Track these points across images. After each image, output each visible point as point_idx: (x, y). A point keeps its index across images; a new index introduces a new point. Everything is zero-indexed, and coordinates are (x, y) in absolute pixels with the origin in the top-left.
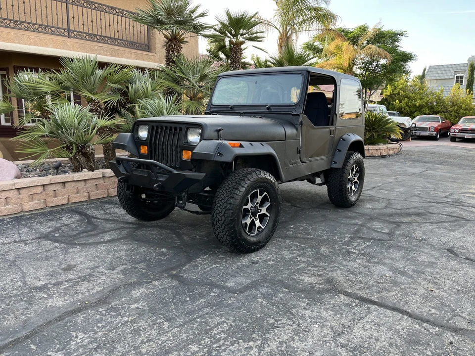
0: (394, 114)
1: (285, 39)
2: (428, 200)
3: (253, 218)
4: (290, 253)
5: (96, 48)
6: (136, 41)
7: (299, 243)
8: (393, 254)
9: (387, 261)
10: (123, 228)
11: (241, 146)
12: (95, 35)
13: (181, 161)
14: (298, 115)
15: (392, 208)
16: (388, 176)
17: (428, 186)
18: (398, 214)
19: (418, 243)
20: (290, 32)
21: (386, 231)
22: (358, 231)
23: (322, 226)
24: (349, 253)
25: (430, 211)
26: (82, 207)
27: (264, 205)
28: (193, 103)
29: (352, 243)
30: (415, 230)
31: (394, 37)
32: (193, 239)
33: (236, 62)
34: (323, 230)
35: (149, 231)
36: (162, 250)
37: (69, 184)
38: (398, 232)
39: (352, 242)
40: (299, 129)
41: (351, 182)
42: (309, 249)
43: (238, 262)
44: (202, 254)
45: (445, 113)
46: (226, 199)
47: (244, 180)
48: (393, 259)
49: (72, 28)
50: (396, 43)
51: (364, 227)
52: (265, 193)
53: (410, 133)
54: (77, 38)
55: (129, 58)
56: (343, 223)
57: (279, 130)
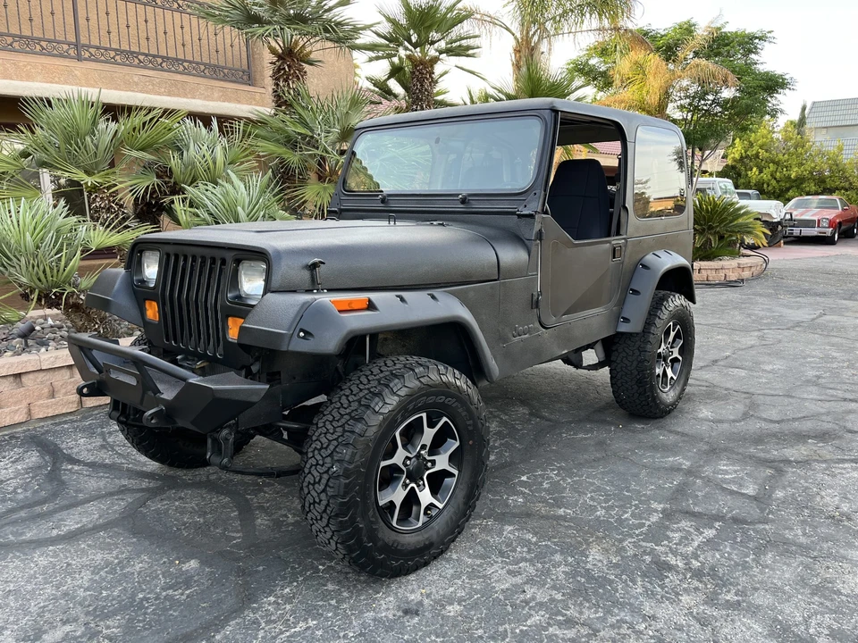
0: (748, 194)
1: (525, 52)
2: (840, 394)
3: (413, 485)
4: (509, 572)
5: (136, 79)
6: (222, 63)
7: (535, 534)
8: (772, 569)
9: (761, 599)
10: (123, 491)
11: (371, 306)
12: (134, 52)
13: (228, 344)
14: (531, 216)
15: (760, 418)
16: (745, 330)
17: (835, 354)
18: (774, 435)
19: (832, 530)
20: (536, 38)
21: (750, 490)
22: (681, 491)
23: (594, 477)
24: (662, 568)
25: (849, 425)
26: (58, 428)
27: (441, 449)
28: (325, 189)
29: (669, 533)
30: (821, 486)
31: (748, 43)
32: (278, 524)
33: (421, 100)
34: (598, 489)
35: (181, 498)
36: (185, 567)
37: (31, 376)
38: (779, 494)
39: (667, 528)
40: (533, 249)
41: (665, 360)
42: (558, 557)
43: (369, 607)
44: (284, 578)
45: (847, 190)
46: (332, 447)
47: (379, 395)
48: (776, 591)
49: (84, 40)
50: (753, 56)
51: (696, 477)
52: (445, 419)
53: (781, 231)
54: (97, 61)
55: (207, 98)
56: (645, 466)
57: (484, 256)
